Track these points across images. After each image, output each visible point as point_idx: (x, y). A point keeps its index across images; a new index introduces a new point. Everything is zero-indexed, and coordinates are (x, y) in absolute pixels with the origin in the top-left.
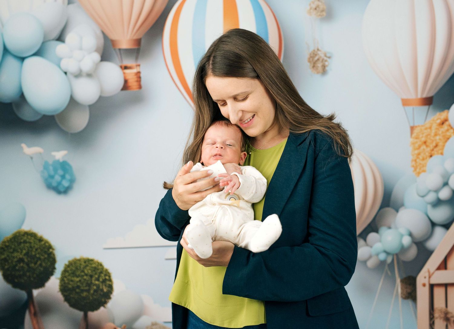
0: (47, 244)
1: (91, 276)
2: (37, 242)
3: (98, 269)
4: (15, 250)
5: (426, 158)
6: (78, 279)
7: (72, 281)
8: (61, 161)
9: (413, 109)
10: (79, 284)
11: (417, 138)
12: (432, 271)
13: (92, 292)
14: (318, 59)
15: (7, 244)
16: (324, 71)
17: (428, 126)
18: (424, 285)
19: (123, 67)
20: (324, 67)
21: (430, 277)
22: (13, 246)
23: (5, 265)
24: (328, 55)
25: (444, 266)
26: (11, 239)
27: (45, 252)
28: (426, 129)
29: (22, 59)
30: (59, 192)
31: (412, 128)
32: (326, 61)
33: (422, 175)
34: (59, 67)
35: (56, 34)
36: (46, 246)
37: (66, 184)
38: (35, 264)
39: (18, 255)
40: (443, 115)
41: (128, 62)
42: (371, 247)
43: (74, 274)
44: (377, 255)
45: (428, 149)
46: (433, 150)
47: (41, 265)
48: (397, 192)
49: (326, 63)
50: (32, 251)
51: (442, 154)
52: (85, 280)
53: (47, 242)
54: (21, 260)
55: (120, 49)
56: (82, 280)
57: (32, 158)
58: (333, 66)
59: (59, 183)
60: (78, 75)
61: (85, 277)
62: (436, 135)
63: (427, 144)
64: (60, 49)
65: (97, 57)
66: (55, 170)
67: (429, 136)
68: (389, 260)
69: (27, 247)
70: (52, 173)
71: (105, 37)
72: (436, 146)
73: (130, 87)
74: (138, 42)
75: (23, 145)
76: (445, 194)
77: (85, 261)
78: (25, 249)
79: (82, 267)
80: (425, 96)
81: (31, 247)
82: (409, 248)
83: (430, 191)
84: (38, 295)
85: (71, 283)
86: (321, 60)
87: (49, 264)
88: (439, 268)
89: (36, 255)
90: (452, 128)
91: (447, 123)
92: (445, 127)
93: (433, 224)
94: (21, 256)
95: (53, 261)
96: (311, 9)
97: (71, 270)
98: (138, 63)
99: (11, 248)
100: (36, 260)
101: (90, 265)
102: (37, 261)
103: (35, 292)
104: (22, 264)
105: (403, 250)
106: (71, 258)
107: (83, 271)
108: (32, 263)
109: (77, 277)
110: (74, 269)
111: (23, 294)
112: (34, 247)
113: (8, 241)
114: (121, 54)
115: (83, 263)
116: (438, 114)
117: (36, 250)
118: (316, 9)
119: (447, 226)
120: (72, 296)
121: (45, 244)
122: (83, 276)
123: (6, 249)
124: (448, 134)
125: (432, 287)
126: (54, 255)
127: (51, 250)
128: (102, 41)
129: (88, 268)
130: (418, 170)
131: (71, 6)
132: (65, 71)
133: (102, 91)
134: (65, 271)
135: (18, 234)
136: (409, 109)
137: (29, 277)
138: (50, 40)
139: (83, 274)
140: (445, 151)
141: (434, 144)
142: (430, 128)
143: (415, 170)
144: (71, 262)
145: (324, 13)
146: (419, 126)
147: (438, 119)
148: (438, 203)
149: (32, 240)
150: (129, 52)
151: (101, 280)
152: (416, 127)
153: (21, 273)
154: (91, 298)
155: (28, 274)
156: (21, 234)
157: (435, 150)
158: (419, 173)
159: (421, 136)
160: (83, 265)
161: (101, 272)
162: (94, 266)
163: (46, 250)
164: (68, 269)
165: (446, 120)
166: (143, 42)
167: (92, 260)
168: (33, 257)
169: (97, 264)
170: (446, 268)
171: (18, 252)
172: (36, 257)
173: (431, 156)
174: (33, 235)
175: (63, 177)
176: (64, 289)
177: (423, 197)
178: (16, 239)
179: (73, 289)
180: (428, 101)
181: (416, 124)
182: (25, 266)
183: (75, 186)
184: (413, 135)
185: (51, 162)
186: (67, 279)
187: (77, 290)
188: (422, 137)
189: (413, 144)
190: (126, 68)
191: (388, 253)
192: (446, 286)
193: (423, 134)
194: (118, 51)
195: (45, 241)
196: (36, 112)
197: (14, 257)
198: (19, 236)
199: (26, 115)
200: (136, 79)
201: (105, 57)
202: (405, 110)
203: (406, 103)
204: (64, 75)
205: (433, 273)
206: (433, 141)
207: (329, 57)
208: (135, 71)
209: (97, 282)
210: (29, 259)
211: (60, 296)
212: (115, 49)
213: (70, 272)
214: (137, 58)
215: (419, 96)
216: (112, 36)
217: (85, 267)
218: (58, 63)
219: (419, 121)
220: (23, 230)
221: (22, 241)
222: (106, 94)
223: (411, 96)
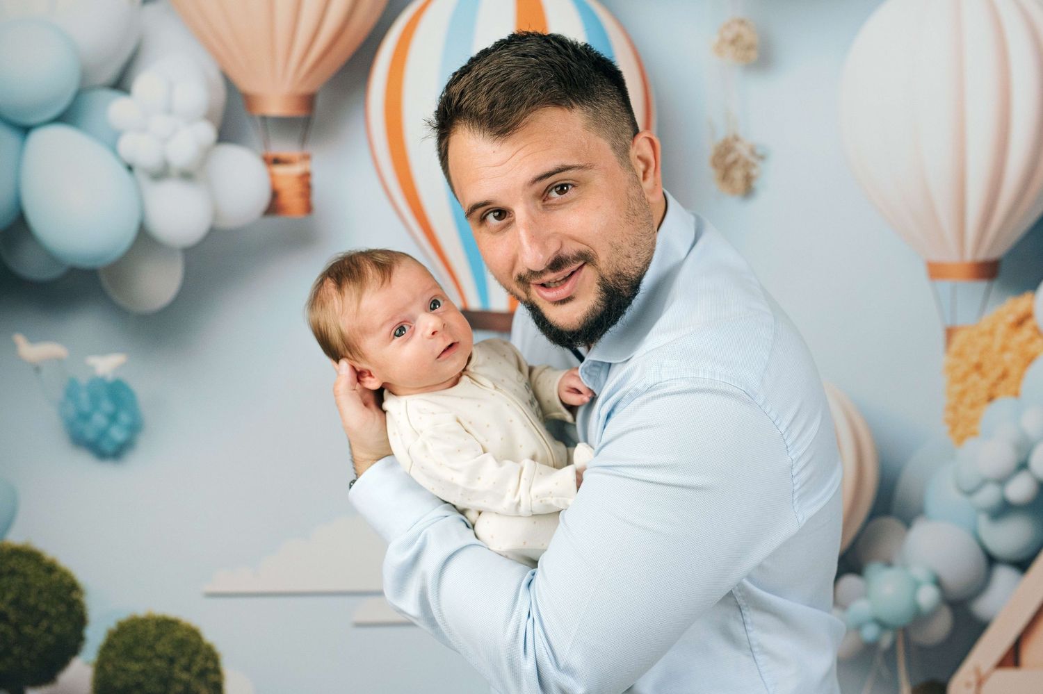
0: (66, 581)
1: (172, 661)
2: (43, 573)
3: (188, 645)
5: (980, 404)
7: (124, 670)
8: (110, 378)
9: (954, 286)
10: (142, 679)
11: (960, 354)
12: (984, 670)
14: (735, 162)
16: (748, 189)
17: (986, 327)
19: (270, 160)
20: (748, 179)
21: (978, 685)
24: (759, 152)
25: (1013, 657)
27: (62, 599)
28: (981, 334)
29: (25, 130)
30: (102, 455)
31: (950, 333)
32: (754, 165)
33: (970, 443)
34: (114, 149)
35: (110, 73)
36: (64, 584)
37: (118, 434)
38: (36, 626)
40: (1020, 304)
41: (282, 148)
42: (844, 609)
43: (129, 653)
44: (859, 627)
45: (984, 384)
46: (995, 385)
47: (49, 630)
48: (908, 482)
49: (754, 172)
50: (28, 595)
51: (1016, 394)
52: (156, 668)
53: (65, 574)
55: (264, 118)
56: (149, 670)
58: (770, 178)
59: (103, 433)
60: (161, 174)
61: (158, 663)
62: (1004, 349)
63: (984, 369)
64: (118, 109)
65: (207, 132)
66: (95, 400)
67: (987, 353)
68: (886, 641)
69: (17, 584)
70: (85, 406)
71: (230, 84)
72: (1004, 375)
73: (283, 207)
74: (309, 101)
75: (20, 339)
76: (1020, 489)
77: (157, 623)
78: (12, 590)
79: (150, 636)
80: (982, 256)
81: (26, 586)
82: (933, 613)
83: (984, 482)
85: (122, 675)
86: (741, 162)
87: (69, 627)
88: (1002, 664)
90: (1040, 335)
91: (1029, 324)
92: (1026, 332)
93: (992, 560)
95: (79, 621)
96: (722, 41)
97: (124, 644)
98: (309, 149)
100: (37, 615)
101: (168, 635)
102: (40, 620)
104: (2, 627)
105: (920, 618)
106: (123, 616)
107: (152, 648)
108: (26, 623)
109: (137, 660)
110: (129, 641)
112: (34, 585)
114: (265, 128)
115: (152, 629)
116: (1011, 300)
117: (40, 592)
118: (733, 42)
119: (1022, 565)
121: (61, 580)
122: (150, 660)
124: (1032, 348)
126: (82, 606)
127: (75, 595)
128: (220, 95)
129: (164, 640)
130: (960, 431)
131: (150, 9)
132: (129, 162)
133: (216, 214)
134: (108, 646)
136: (945, 286)
137: (20, 657)
138: (93, 88)
139: (150, 654)
140: (1025, 386)
141: (999, 372)
142: (991, 333)
143: (953, 431)
144: (123, 626)
145: (753, 55)
146: (965, 327)
147: (1009, 313)
148: (1004, 510)
149: (30, 569)
150: (284, 125)
151: (195, 669)
152: (959, 329)
155: (16, 650)
156: (4, 554)
157: (1004, 383)
158: (961, 440)
159: (969, 350)
160: (153, 633)
161: (196, 652)
162: (179, 634)
163: (63, 593)
164: (116, 642)
165: (1028, 316)
166: (320, 103)
167: (174, 622)
168: (31, 610)
169: (187, 632)
170: (1016, 664)
172: (40, 610)
173: (991, 399)
174: (30, 556)
175: (113, 418)
176: (103, 689)
179: (126, 691)
180: (988, 270)
181: (959, 323)
182: (11, 633)
183: (143, 442)
184: (955, 347)
185: (83, 380)
186: (113, 665)
187: (137, 693)
188: (973, 353)
189: (951, 369)
190: (276, 161)
191: (882, 625)
193: (974, 346)
194: (259, 122)
195: (62, 571)
196: (52, 258)
199: (30, 266)
200: (299, 190)
201: (227, 133)
202: (934, 288)
203: (936, 271)
204: (123, 172)
205: (988, 676)
206: (996, 364)
207: (762, 158)
208: (297, 169)
209: (185, 676)
210: (21, 615)
212: (251, 117)
213: (121, 649)
214: (303, 140)
215: (969, 257)
216: (247, 84)
217: (158, 638)
218: (112, 142)
219: (966, 316)
220: (9, 544)
221: (5, 569)
222: (227, 223)
223: (950, 255)
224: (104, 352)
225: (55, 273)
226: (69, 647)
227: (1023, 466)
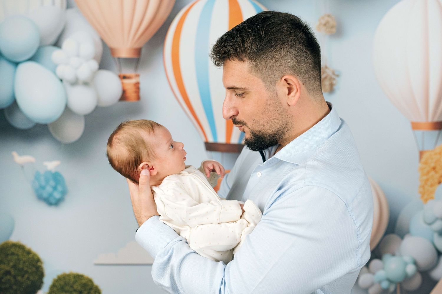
0: (35, 258)
1: (81, 292)
2: (25, 254)
3: (88, 286)
5: (435, 185)
8: (53, 171)
9: (423, 133)
11: (426, 163)
14: (326, 77)
16: (332, 90)
17: (438, 151)
19: (122, 77)
20: (332, 85)
24: (336, 73)
27: (33, 266)
28: (436, 154)
29: (16, 64)
30: (50, 204)
31: (421, 153)
32: (334, 79)
33: (430, 202)
34: (54, 72)
35: (53, 39)
37: (57, 195)
38: (23, 276)
39: (4, 267)
41: (127, 72)
42: (374, 274)
43: (62, 289)
44: (380, 282)
45: (437, 176)
47: (28, 279)
48: (403, 218)
49: (334, 82)
50: (19, 263)
53: (35, 255)
54: (8, 273)
55: (119, 59)
57: (23, 167)
58: (341, 85)
60: (75, 83)
61: (74, 293)
63: (437, 170)
64: (56, 54)
65: (95, 65)
66: (47, 181)
67: (438, 163)
68: (392, 288)
69: (15, 259)
70: (43, 183)
71: (104, 44)
73: (128, 97)
74: (138, 51)
75: (15, 154)
77: (74, 276)
78: (12, 261)
79: (71, 282)
80: (436, 120)
81: (18, 260)
82: (413, 276)
83: (436, 219)
86: (328, 78)
87: (37, 278)
89: (23, 269)
93: (439, 254)
94: (8, 268)
95: (41, 275)
96: (320, 24)
97: (60, 285)
98: (139, 72)
101: (79, 281)
102: (24, 274)
104: (8, 277)
105: (407, 278)
106: (60, 273)
107: (72, 287)
108: (19, 276)
110: (62, 284)
112: (22, 259)
114: (120, 63)
115: (72, 279)
117: (24, 262)
118: (325, 25)
121: (33, 257)
122: (71, 291)
126: (42, 269)
127: (39, 264)
128: (100, 49)
129: (77, 284)
130: (426, 197)
131: (70, 11)
132: (61, 78)
133: (98, 101)
134: (53, 286)
135: (5, 246)
136: (419, 133)
137: (16, 290)
138: (45, 46)
139: (71, 289)
142: (440, 153)
143: (423, 196)
144: (60, 277)
145: (334, 30)
146: (428, 151)
149: (20, 252)
150: (128, 61)
152: (426, 152)
153: (8, 286)
155: (14, 287)
156: (9, 246)
158: (426, 200)
159: (430, 161)
161: (91, 289)
162: (84, 281)
163: (34, 263)
164: (57, 284)
166: (143, 51)
167: (81, 276)
168: (20, 270)
169: (87, 280)
171: (5, 264)
173: (440, 183)
174: (21, 247)
175: (55, 188)
178: (3, 251)
180: (439, 126)
181: (426, 149)
182: (13, 280)
183: (67, 198)
184: (423, 160)
185: (42, 172)
188: (431, 163)
189: (422, 169)
190: (125, 77)
191: (390, 281)
193: (432, 159)
194: (117, 60)
195: (33, 254)
196: (29, 120)
198: (7, 248)
199: (18, 122)
200: (134, 90)
201: (103, 65)
202: (414, 134)
203: (415, 126)
204: (59, 82)
207: (338, 76)
208: (133, 81)
210: (16, 272)
212: (114, 58)
213: (59, 287)
214: (136, 68)
215: (430, 120)
216: (112, 43)
217: (75, 282)
218: (54, 69)
219: (428, 146)
220: (11, 242)
221: (9, 252)
222: (104, 104)
223: (422, 119)
225: (29, 126)
226: (37, 286)
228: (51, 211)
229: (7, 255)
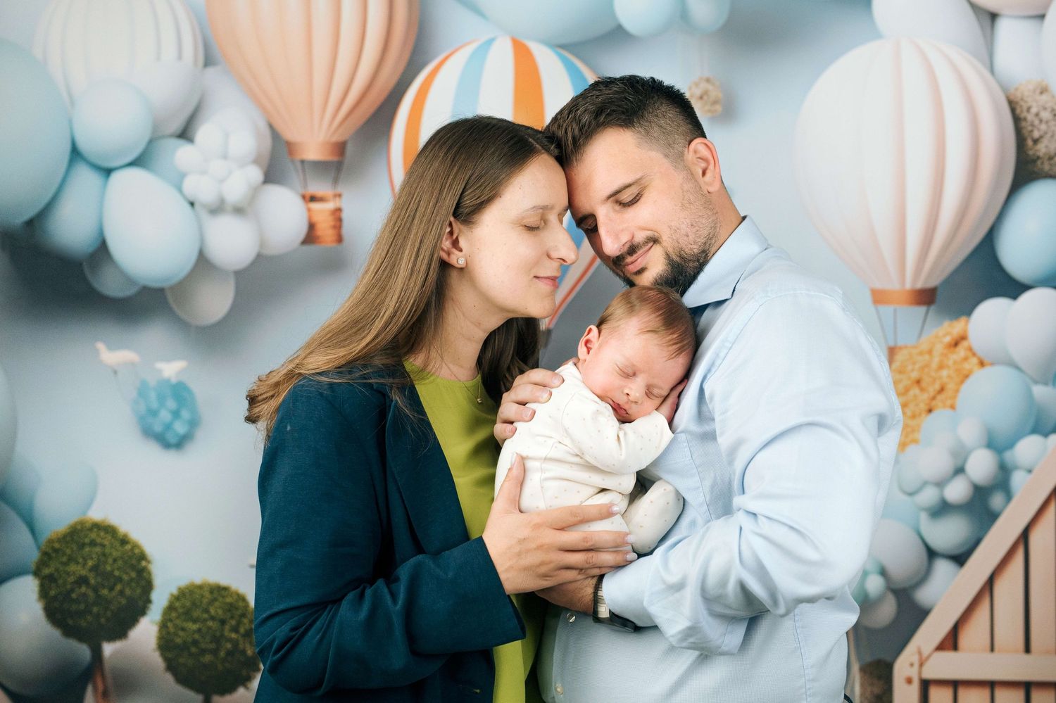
0: (136, 551)
1: (223, 622)
2: (117, 544)
3: (237, 609)
4: (71, 559)
5: (920, 415)
6: (195, 627)
7: (183, 629)
8: (174, 381)
9: (895, 311)
10: (197, 636)
11: (901, 372)
12: (926, 652)
13: (222, 654)
15: (57, 545)
17: (925, 347)
18: (909, 681)
19: (308, 197)
21: (921, 665)
22: (68, 551)
23: (51, 589)
25: (951, 641)
26: (65, 537)
27: (133, 567)
28: (921, 353)
29: (108, 172)
30: (167, 445)
31: (892, 351)
33: (911, 449)
34: (180, 190)
35: (176, 125)
36: (135, 554)
37: (180, 428)
38: (111, 589)
39: (77, 569)
40: (957, 327)
41: (318, 188)
43: (187, 615)
45: (925, 396)
46: (934, 398)
47: (122, 593)
50: (106, 562)
51: (953, 407)
52: (210, 628)
53: (136, 546)
54: (83, 581)
55: (303, 162)
56: (204, 630)
57: (115, 372)
59: (168, 427)
60: (217, 209)
61: (210, 623)
62: (941, 367)
63: (924, 384)
64: (184, 154)
65: (256, 174)
66: (161, 399)
67: (926, 370)
69: (97, 553)
70: (155, 405)
71: (275, 135)
72: (942, 390)
73: (318, 237)
74: (340, 148)
75: (101, 346)
76: (957, 491)
77: (211, 589)
78: (92, 558)
79: (205, 601)
80: (920, 285)
81: (104, 555)
82: (880, 600)
83: (925, 483)
84: (113, 655)
85: (181, 633)
87: (139, 591)
88: (941, 647)
89: (113, 571)
90: (974, 354)
91: (965, 344)
92: (961, 351)
93: (932, 554)
94: (83, 572)
95: (148, 586)
96: (692, 96)
97: (183, 606)
98: (339, 190)
99: (64, 554)
100: (112, 580)
101: (221, 599)
102: (115, 584)
103: (108, 649)
104: (83, 589)
105: (867, 603)
106: (183, 583)
107: (207, 611)
108: (104, 587)
109: (195, 621)
110: (188, 604)
111: (83, 651)
112: (111, 554)
113: (59, 540)
114: (304, 171)
115: (207, 594)
116: (946, 324)
117: (115, 560)
118: (701, 98)
119: (960, 559)
120: (181, 660)
121: (132, 549)
122: (205, 620)
123: (54, 555)
124: (967, 366)
125: (926, 685)
126: (149, 574)
127: (144, 563)
128: (268, 142)
129: (217, 604)
131: (211, 71)
132: (192, 199)
133: (262, 244)
134: (170, 608)
135: (79, 527)
136: (887, 310)
137: (98, 616)
138: (163, 137)
139: (206, 616)
140: (961, 400)
141: (937, 387)
142: (930, 352)
144: (183, 591)
145: (719, 108)
146: (906, 347)
147: (945, 335)
148: (942, 509)
149: (107, 540)
150: (320, 168)
151: (242, 630)
152: (901, 348)
153: (82, 607)
154: (220, 667)
155: (95, 609)
156: (86, 527)
157: (940, 397)
158: (904, 446)
159: (910, 368)
160: (208, 598)
161: (243, 615)
162: (229, 600)
163: (134, 562)
164: (177, 604)
165: (963, 338)
166: (350, 149)
167: (226, 589)
168: (107, 576)
169: (235, 597)
170: (955, 647)
171: (78, 563)
172: (115, 576)
173: (930, 411)
174: (110, 530)
175: (176, 414)
176: (166, 644)
177: (911, 494)
178: (75, 537)
179: (184, 647)
180: (926, 297)
181: (900, 343)
182: (91, 594)
183: (200, 434)
184: (896, 365)
185: (153, 382)
186: (174, 624)
187: (193, 650)
188: (913, 370)
190: (313, 199)
192: (955, 685)
193: (914, 363)
194: (299, 165)
195: (133, 543)
196: (129, 280)
197: (68, 574)
198: (82, 530)
199: (109, 285)
200: (332, 223)
201: (272, 175)
202: (878, 312)
203: (879, 297)
204: (188, 207)
205: (929, 657)
206: (934, 380)
208: (330, 206)
209: (233, 635)
210: (99, 579)
211: (157, 660)
212: (293, 161)
213: (181, 611)
214: (336, 181)
215: (908, 286)
216: (290, 134)
217: (212, 602)
218: (178, 183)
219: (906, 337)
220: (91, 520)
221: (87, 540)
222: (271, 251)
223: (892, 284)
224: (169, 359)
225: (129, 292)
226: (137, 609)
227: (960, 470)
228: (169, 459)
229: (83, 546)
